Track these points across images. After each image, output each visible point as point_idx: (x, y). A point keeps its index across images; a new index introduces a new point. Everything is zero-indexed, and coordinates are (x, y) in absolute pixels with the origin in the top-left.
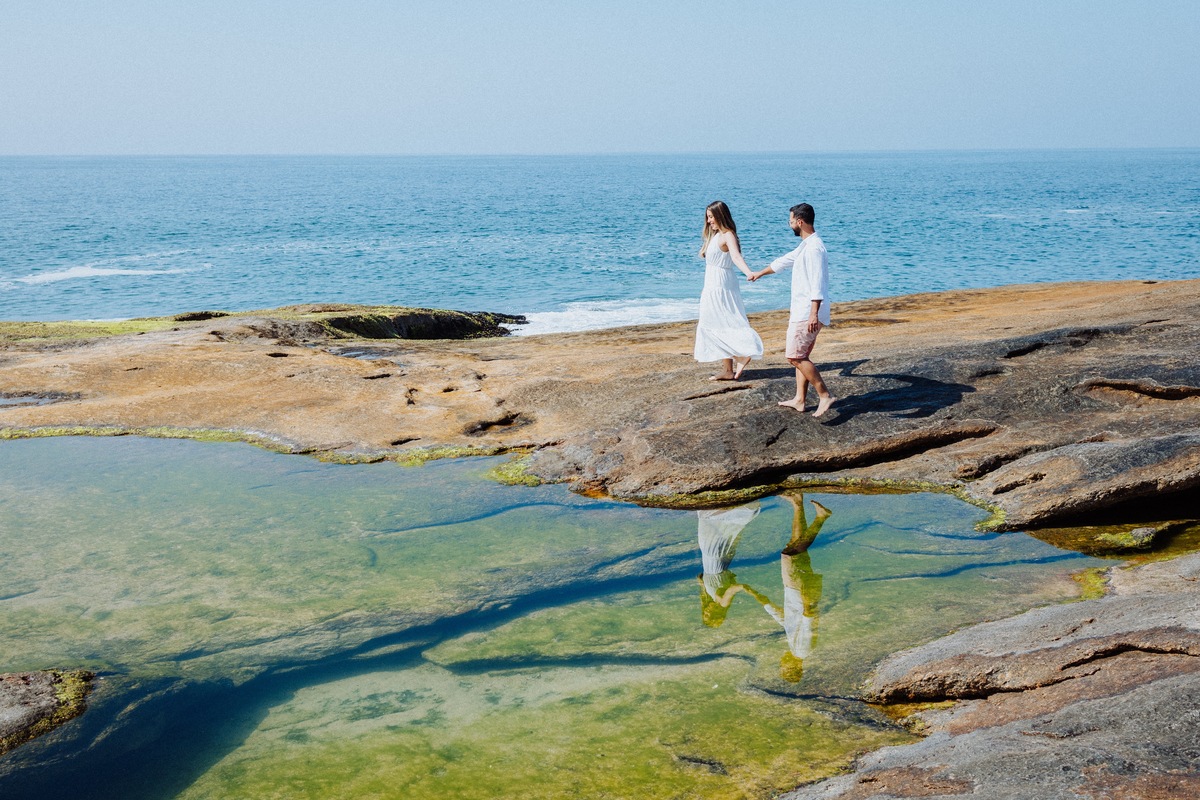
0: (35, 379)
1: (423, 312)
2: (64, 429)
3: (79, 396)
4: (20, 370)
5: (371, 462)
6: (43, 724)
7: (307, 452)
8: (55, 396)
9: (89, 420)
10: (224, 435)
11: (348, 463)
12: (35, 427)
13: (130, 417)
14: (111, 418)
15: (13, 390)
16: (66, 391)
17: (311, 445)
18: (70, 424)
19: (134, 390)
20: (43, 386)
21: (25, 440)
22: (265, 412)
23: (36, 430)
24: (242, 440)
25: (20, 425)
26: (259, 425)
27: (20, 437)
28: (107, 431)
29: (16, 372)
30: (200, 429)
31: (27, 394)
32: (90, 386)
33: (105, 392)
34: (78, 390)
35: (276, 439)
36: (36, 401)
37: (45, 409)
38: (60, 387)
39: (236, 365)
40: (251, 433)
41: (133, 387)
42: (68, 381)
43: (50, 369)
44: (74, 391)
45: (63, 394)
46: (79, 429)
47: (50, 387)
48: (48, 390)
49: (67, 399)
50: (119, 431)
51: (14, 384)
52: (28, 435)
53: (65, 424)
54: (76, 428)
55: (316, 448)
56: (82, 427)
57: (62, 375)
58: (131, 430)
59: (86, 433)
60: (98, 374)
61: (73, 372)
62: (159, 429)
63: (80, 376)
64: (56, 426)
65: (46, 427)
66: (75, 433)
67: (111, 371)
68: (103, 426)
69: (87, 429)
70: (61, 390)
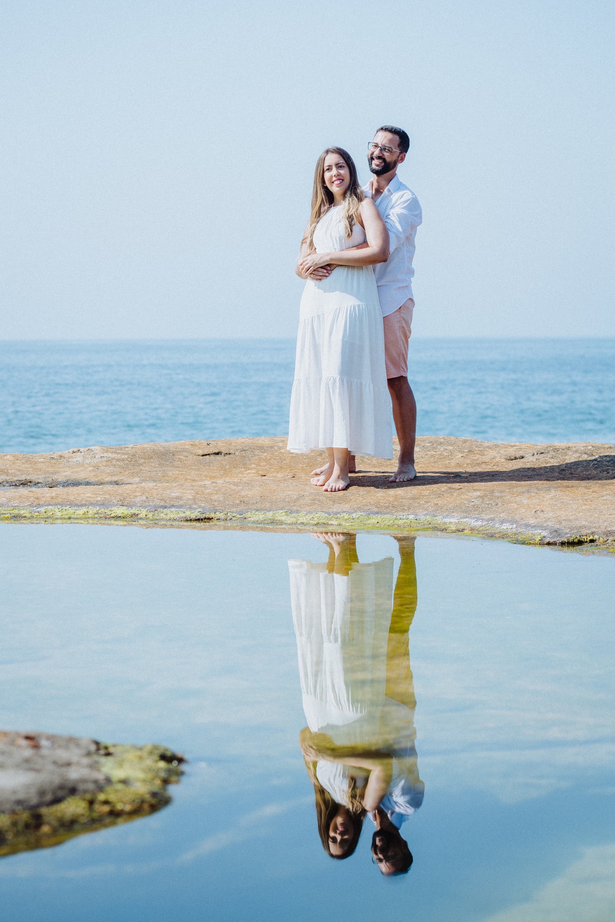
2: (92, 511)
3: (114, 483)
6: (73, 807)
7: (577, 543)
9: (138, 499)
12: (39, 505)
13: (215, 497)
14: (178, 498)
23: (42, 510)
26: (469, 512)
28: (172, 513)
30: (350, 513)
46: (120, 511)
48: (62, 477)
50: (196, 515)
52: (28, 515)
53: (92, 504)
54: (113, 508)
55: (596, 537)
56: (125, 508)
57: (88, 461)
58: (217, 513)
59: (134, 515)
60: (151, 458)
61: (105, 455)
62: (271, 513)
63: (118, 460)
64: (76, 505)
65: (59, 507)
66: (112, 515)
67: (174, 455)
68: (165, 507)
69: (134, 510)
70: (85, 479)
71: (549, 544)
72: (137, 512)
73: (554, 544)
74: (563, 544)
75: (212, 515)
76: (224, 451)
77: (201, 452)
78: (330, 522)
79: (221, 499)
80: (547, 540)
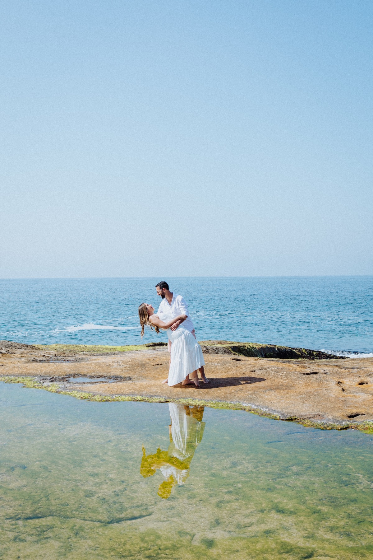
0: (104, 368)
1: (272, 346)
2: (130, 397)
3: (130, 379)
4: (95, 363)
5: (341, 429)
7: (291, 420)
8: (117, 378)
9: (143, 392)
10: (230, 405)
11: (325, 429)
12: (113, 395)
14: (156, 392)
15: (93, 374)
16: (123, 376)
17: (293, 415)
18: (133, 394)
19: (160, 377)
20: (109, 372)
21: (109, 402)
22: (250, 392)
23: (114, 397)
24: (241, 409)
25: (105, 394)
26: (249, 400)
27: (107, 401)
28: (155, 399)
29: (93, 365)
31: (101, 376)
32: (135, 373)
33: (145, 377)
34: (129, 375)
35: (265, 410)
36: (108, 380)
37: (114, 386)
38: (118, 373)
39: (216, 364)
40: (245, 405)
41: (159, 375)
42: (122, 370)
43: (111, 364)
44: (127, 376)
45: (121, 377)
46: (139, 398)
47: (113, 373)
48: (112, 375)
49: (124, 380)
50: (163, 400)
51: (93, 371)
52: (111, 399)
53: (129, 394)
54: (137, 396)
55: (297, 417)
56: (140, 396)
57: (118, 367)
58: (170, 399)
59: (144, 400)
60: (138, 367)
61: (124, 365)
62: (187, 400)
63: (128, 367)
64: (124, 395)
65: (120, 396)
66: (137, 400)
67: (145, 365)
68: (153, 396)
69: (143, 398)
70: (120, 375)
71: (282, 420)
72: (145, 398)
73: (283, 420)
74: (286, 420)
75: (169, 400)
76: (160, 363)
77: (153, 364)
78: (207, 405)
79: (170, 392)
80: (281, 418)
